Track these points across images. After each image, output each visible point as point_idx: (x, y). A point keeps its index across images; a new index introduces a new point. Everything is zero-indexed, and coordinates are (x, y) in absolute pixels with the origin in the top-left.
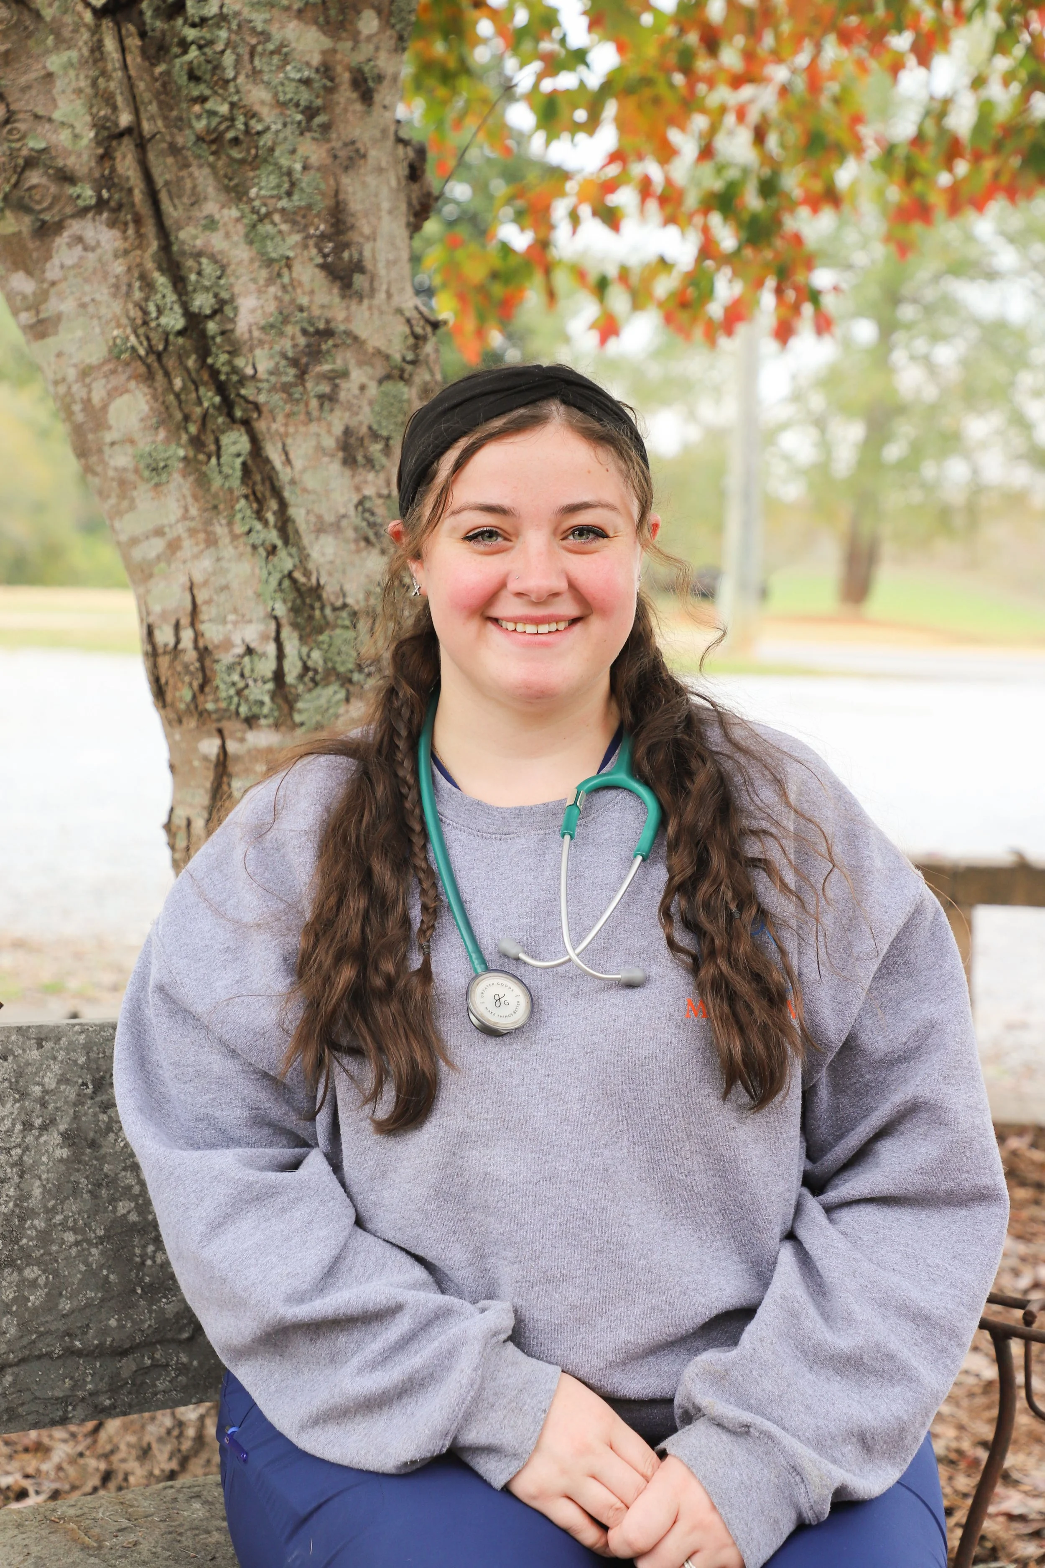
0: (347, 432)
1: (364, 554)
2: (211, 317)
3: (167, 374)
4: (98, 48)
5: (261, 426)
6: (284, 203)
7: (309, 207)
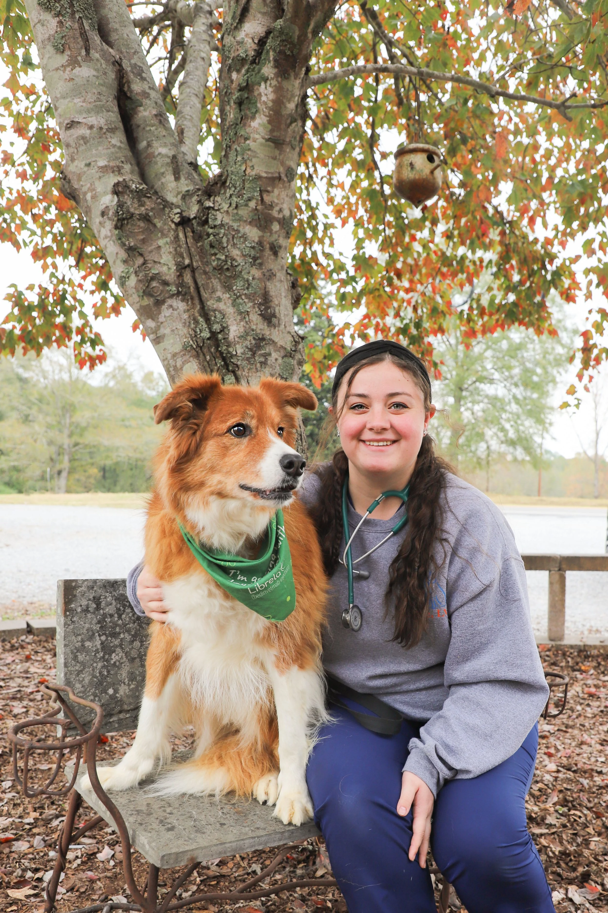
2: (220, 333)
3: (204, 355)
4: (177, 237)
5: (239, 373)
6: (246, 292)
7: (255, 293)
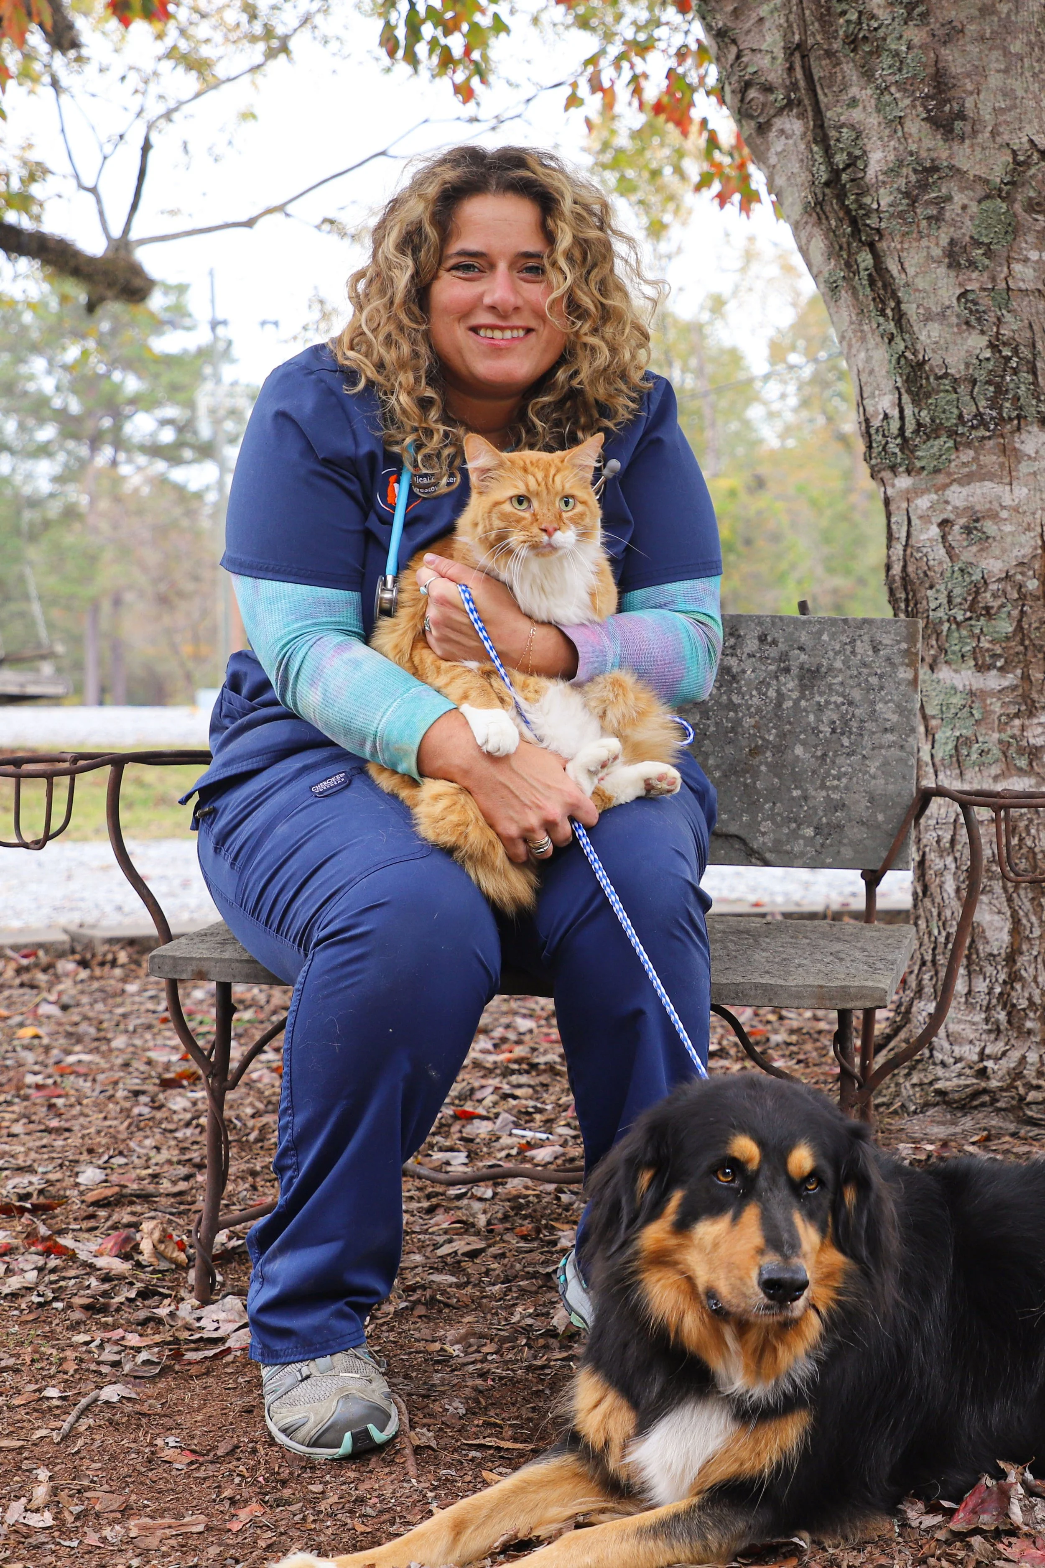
0: (952, 242)
1: (965, 335)
2: (844, 170)
3: (827, 218)
5: (883, 245)
6: (897, 77)
7: (915, 76)
